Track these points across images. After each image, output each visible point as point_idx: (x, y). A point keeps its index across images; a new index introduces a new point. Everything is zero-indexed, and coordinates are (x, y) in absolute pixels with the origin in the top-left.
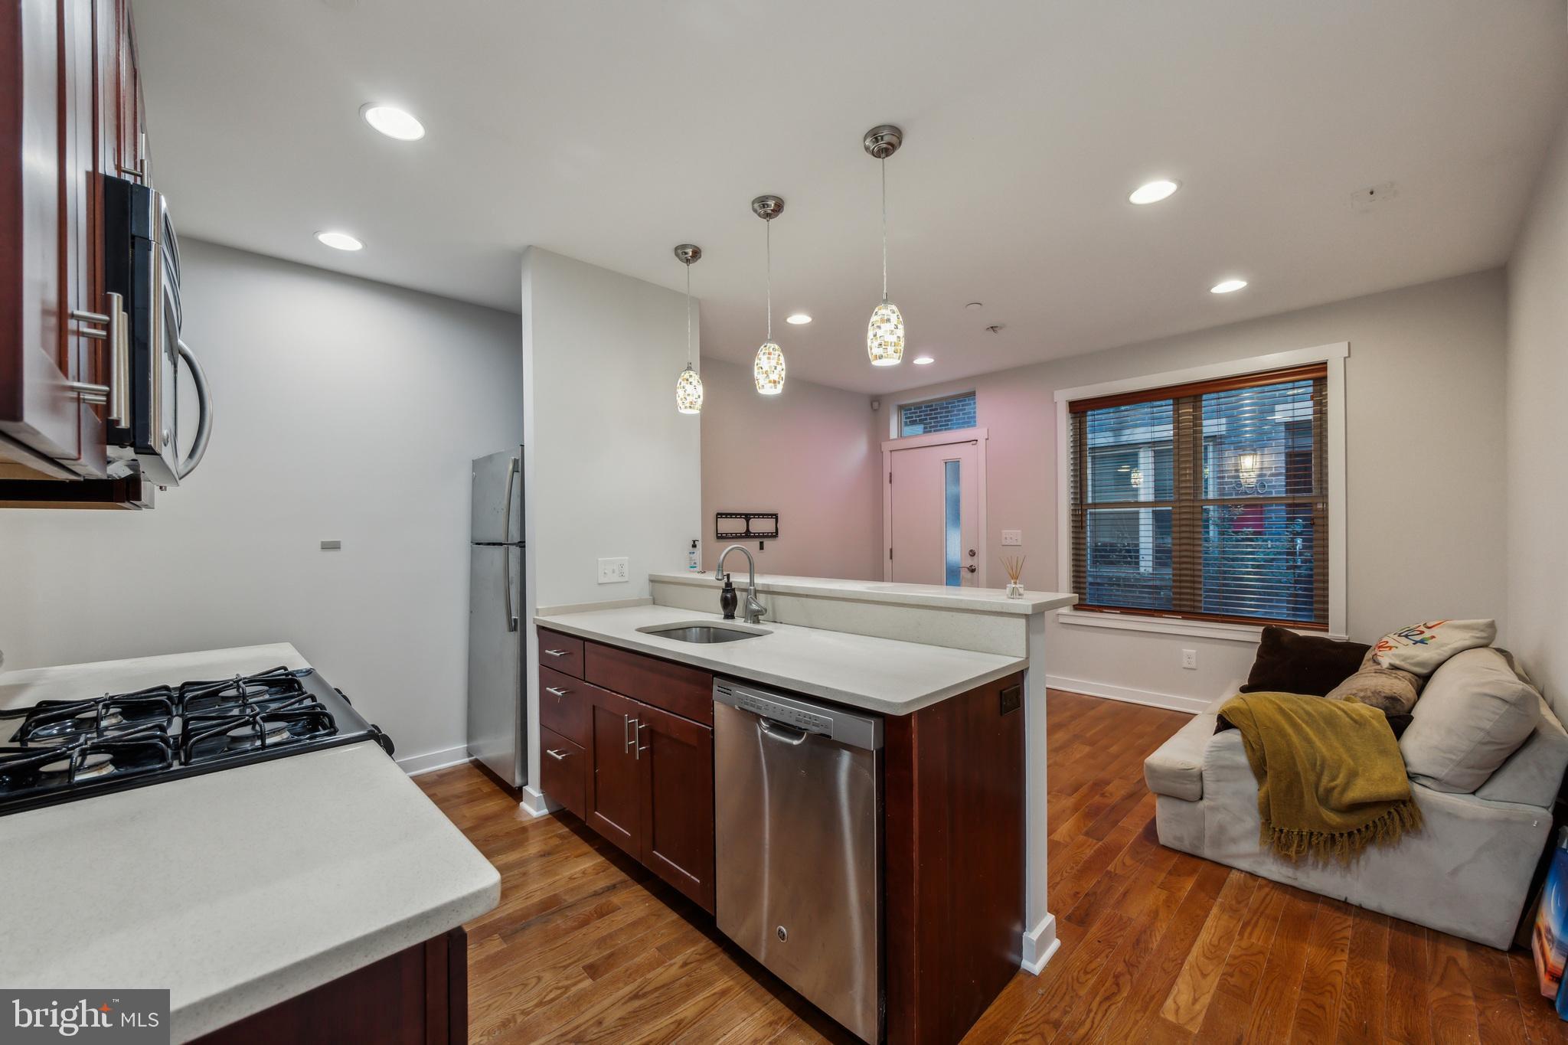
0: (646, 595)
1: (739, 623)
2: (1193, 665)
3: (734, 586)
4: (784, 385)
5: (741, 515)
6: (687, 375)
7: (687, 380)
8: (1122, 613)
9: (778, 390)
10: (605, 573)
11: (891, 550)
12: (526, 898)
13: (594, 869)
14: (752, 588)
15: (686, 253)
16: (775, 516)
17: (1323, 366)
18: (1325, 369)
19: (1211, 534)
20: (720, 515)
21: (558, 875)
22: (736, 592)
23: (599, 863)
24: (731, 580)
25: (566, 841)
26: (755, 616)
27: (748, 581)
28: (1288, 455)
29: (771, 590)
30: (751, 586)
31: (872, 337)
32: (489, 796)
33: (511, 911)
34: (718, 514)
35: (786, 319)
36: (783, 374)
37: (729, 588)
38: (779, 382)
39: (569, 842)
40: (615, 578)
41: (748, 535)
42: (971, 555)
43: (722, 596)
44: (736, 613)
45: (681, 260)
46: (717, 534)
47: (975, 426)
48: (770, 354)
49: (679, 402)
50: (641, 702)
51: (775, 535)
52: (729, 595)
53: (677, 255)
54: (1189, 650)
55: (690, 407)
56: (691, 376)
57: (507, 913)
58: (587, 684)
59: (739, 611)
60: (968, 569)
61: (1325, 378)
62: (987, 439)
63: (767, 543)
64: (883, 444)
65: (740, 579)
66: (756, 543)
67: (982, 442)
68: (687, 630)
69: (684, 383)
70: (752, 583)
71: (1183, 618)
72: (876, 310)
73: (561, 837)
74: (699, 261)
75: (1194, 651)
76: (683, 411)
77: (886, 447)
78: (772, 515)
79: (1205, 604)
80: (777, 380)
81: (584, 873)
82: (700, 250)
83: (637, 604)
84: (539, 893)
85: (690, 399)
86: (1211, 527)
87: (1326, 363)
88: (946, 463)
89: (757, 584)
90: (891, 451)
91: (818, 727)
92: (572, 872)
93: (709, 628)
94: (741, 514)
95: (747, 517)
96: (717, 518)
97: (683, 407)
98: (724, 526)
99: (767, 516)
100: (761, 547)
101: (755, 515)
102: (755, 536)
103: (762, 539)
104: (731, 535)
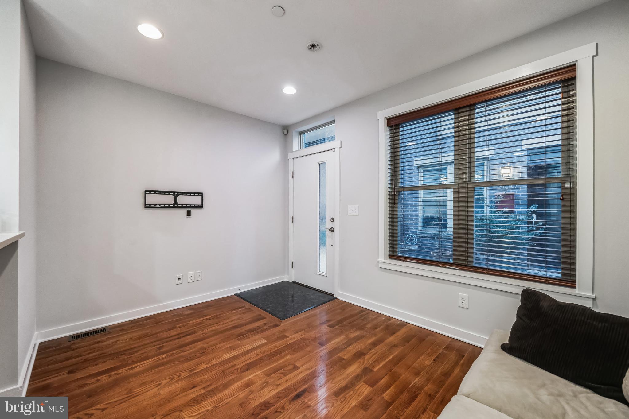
2: (466, 306)
5: (169, 193)
8: (419, 263)
11: (293, 218)
16: (202, 195)
17: (572, 67)
18: (575, 70)
19: (485, 211)
20: (147, 192)
28: (529, 168)
41: (176, 205)
42: (331, 221)
46: (145, 204)
47: (334, 140)
51: (201, 207)
54: (463, 294)
60: (329, 229)
61: (574, 78)
62: (341, 147)
63: (193, 211)
64: (289, 154)
66: (184, 211)
67: (337, 150)
71: (460, 269)
75: (467, 295)
77: (291, 156)
78: (198, 194)
79: (475, 259)
86: (485, 207)
87: (575, 65)
88: (320, 164)
90: (293, 159)
94: (172, 192)
95: (176, 194)
96: (145, 194)
98: (152, 199)
99: (194, 194)
100: (189, 213)
101: (182, 193)
102: (183, 207)
103: (189, 209)
104: (160, 205)
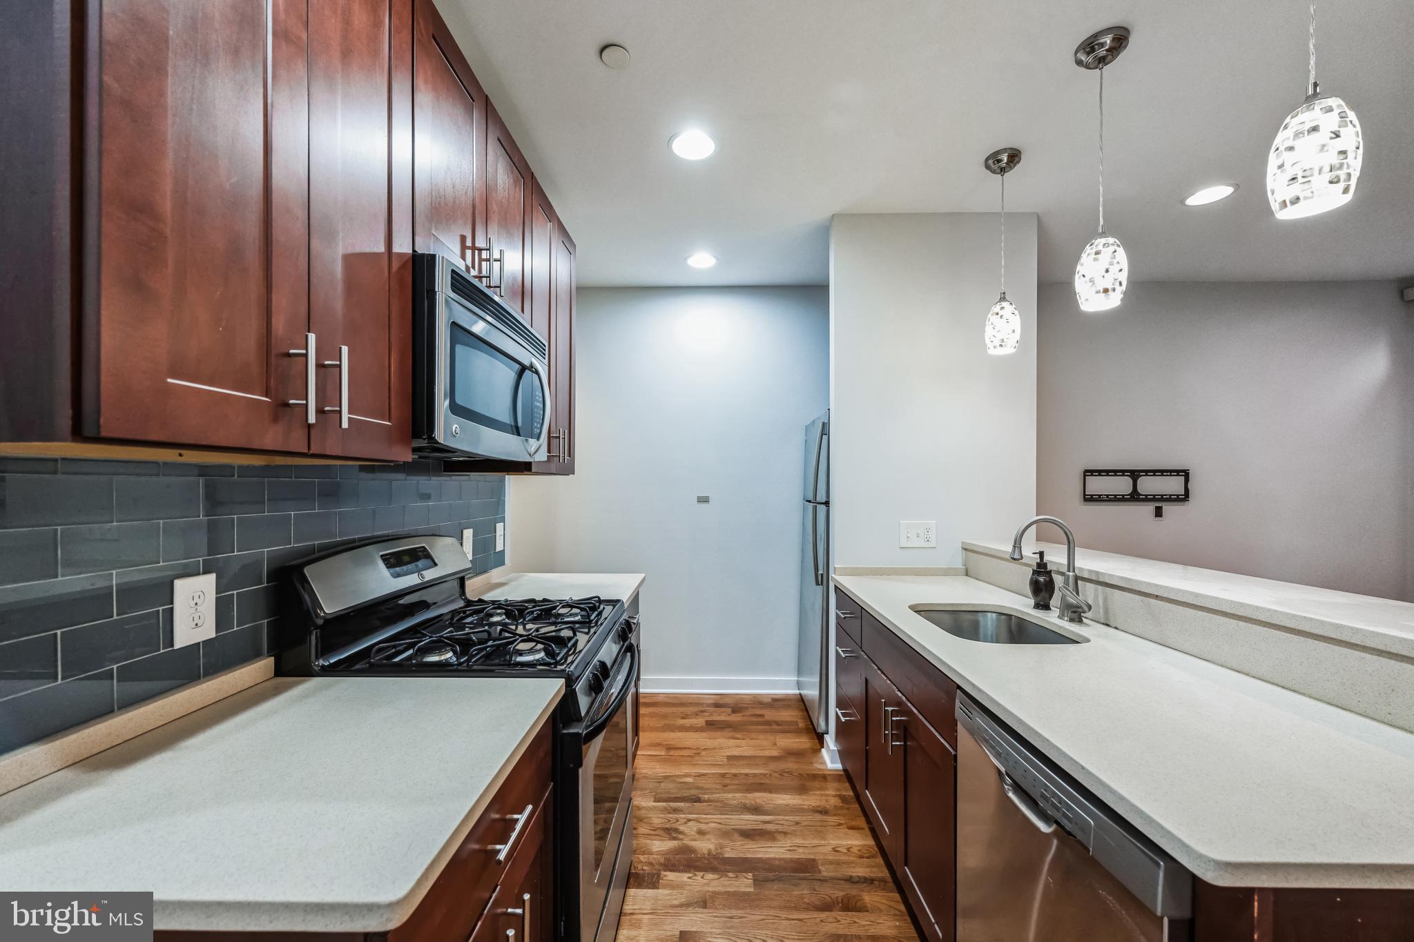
0: (959, 564)
1: (1053, 619)
3: (1049, 568)
4: (1125, 293)
5: (1123, 472)
6: (997, 309)
7: (998, 314)
9: (1114, 301)
10: (908, 537)
12: (789, 850)
13: (859, 850)
14: (1071, 574)
15: (999, 161)
16: (1186, 474)
20: (1089, 473)
21: (825, 840)
22: (1053, 575)
23: (866, 845)
24: (1046, 558)
25: (846, 806)
26: (1076, 613)
27: (1065, 562)
29: (1101, 580)
30: (1069, 571)
31: (1275, 170)
32: (798, 732)
33: (772, 856)
34: (1086, 471)
35: (1182, 202)
36: (1124, 277)
37: (1042, 568)
38: (1114, 290)
39: (848, 809)
40: (922, 543)
41: (1135, 497)
43: (1032, 579)
44: (1052, 602)
45: (994, 172)
46: (1085, 495)
48: (1097, 253)
49: (988, 342)
50: (899, 690)
51: (1182, 498)
52: (1041, 579)
53: (988, 167)
55: (1001, 345)
56: (1002, 308)
57: (767, 856)
58: (862, 653)
59: (1055, 601)
63: (1167, 508)
65: (1056, 557)
66: (1150, 508)
68: (980, 614)
69: (994, 319)
70: (1071, 564)
72: (1288, 120)
73: (843, 799)
74: (1018, 166)
76: (992, 352)
78: (1177, 472)
80: (1110, 287)
81: (848, 849)
82: (1020, 152)
83: (947, 572)
84: (801, 850)
85: (1000, 337)
89: (1081, 569)
91: (1071, 823)
92: (840, 842)
93: (1009, 616)
94: (1127, 471)
95: (1135, 475)
96: (1085, 476)
97: (992, 347)
98: (1098, 485)
99: (1169, 474)
100: (1159, 513)
101: (1147, 472)
102: (1147, 499)
103: (1159, 503)
104: (1107, 496)
